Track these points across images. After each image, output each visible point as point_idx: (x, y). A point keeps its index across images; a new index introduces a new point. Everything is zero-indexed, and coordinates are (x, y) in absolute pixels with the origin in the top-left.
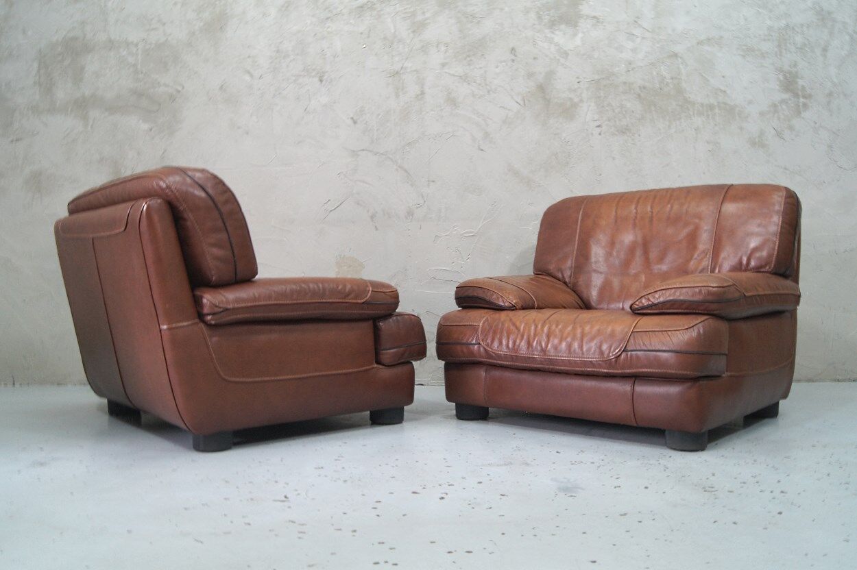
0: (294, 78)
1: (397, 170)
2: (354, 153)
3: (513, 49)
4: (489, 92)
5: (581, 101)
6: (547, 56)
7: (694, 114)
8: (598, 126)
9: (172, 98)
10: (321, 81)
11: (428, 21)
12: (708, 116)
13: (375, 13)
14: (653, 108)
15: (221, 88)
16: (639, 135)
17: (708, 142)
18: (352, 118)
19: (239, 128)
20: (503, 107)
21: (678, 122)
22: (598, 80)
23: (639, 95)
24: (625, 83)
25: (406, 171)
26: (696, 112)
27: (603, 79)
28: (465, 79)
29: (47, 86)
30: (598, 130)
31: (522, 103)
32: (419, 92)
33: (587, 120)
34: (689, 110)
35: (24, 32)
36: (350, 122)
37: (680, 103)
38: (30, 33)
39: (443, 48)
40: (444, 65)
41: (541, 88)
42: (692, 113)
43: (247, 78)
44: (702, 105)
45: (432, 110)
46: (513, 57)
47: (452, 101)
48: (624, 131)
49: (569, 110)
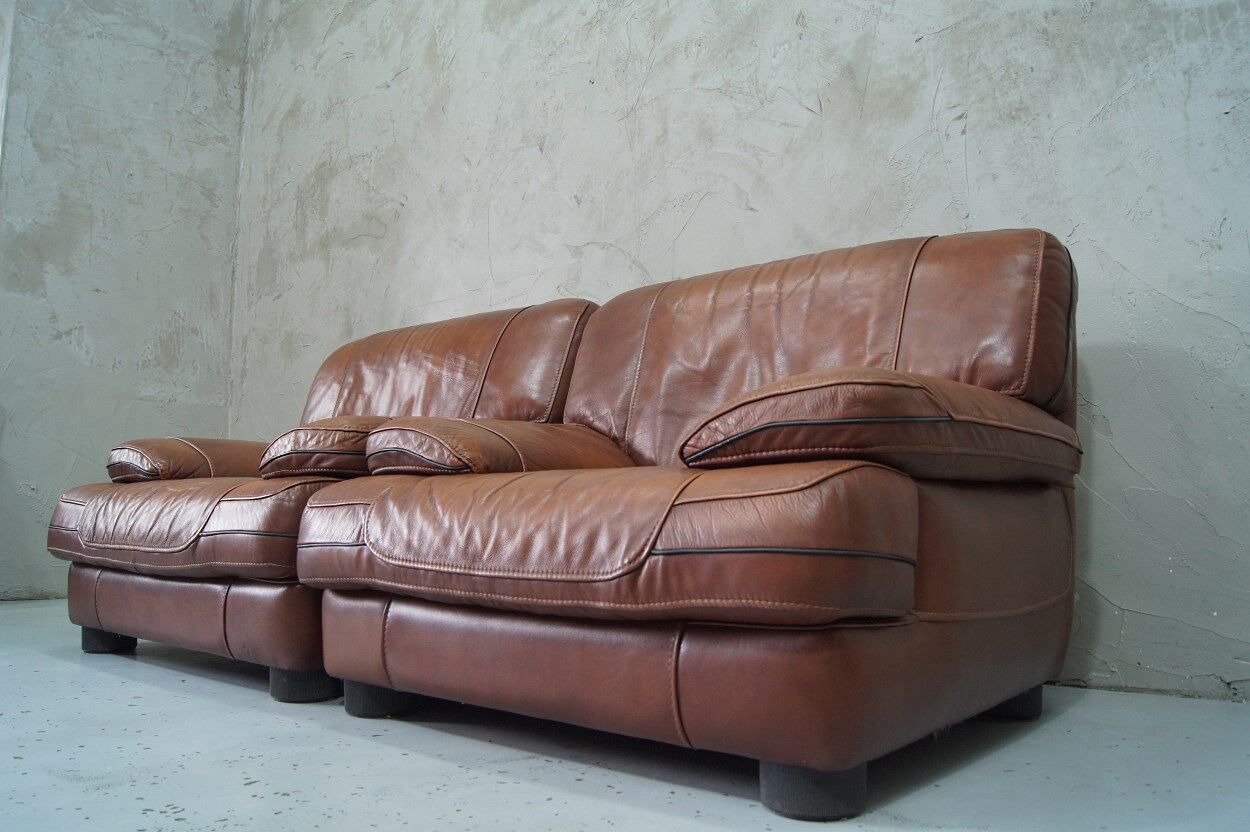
0: (512, 154)
1: (630, 267)
2: (577, 251)
3: (801, 16)
4: (762, 103)
5: (924, 75)
6: (858, 8)
7: (1178, 39)
8: (960, 117)
9: (397, 215)
10: (541, 150)
11: (673, 13)
12: (1216, 33)
13: (605, 26)
14: (1077, 51)
15: (441, 190)
16: (1049, 116)
17: (1219, 95)
18: (575, 197)
19: (455, 241)
20: (786, 124)
21: (1140, 67)
22: (957, 25)
23: (1045, 31)
24: (1013, 15)
25: (641, 266)
26: (1183, 32)
27: (966, 19)
28: (724, 91)
29: (300, 228)
30: (960, 124)
31: (816, 108)
32: (661, 132)
33: (936, 111)
34: (1164, 32)
35: (289, 168)
36: (572, 204)
37: (1144, 23)
38: (292, 169)
39: (694, 49)
40: (694, 77)
41: (849, 71)
42: (1172, 38)
43: (466, 169)
44: (1199, 12)
45: (678, 158)
46: (800, 29)
47: (707, 135)
48: (1016, 113)
49: (900, 101)
